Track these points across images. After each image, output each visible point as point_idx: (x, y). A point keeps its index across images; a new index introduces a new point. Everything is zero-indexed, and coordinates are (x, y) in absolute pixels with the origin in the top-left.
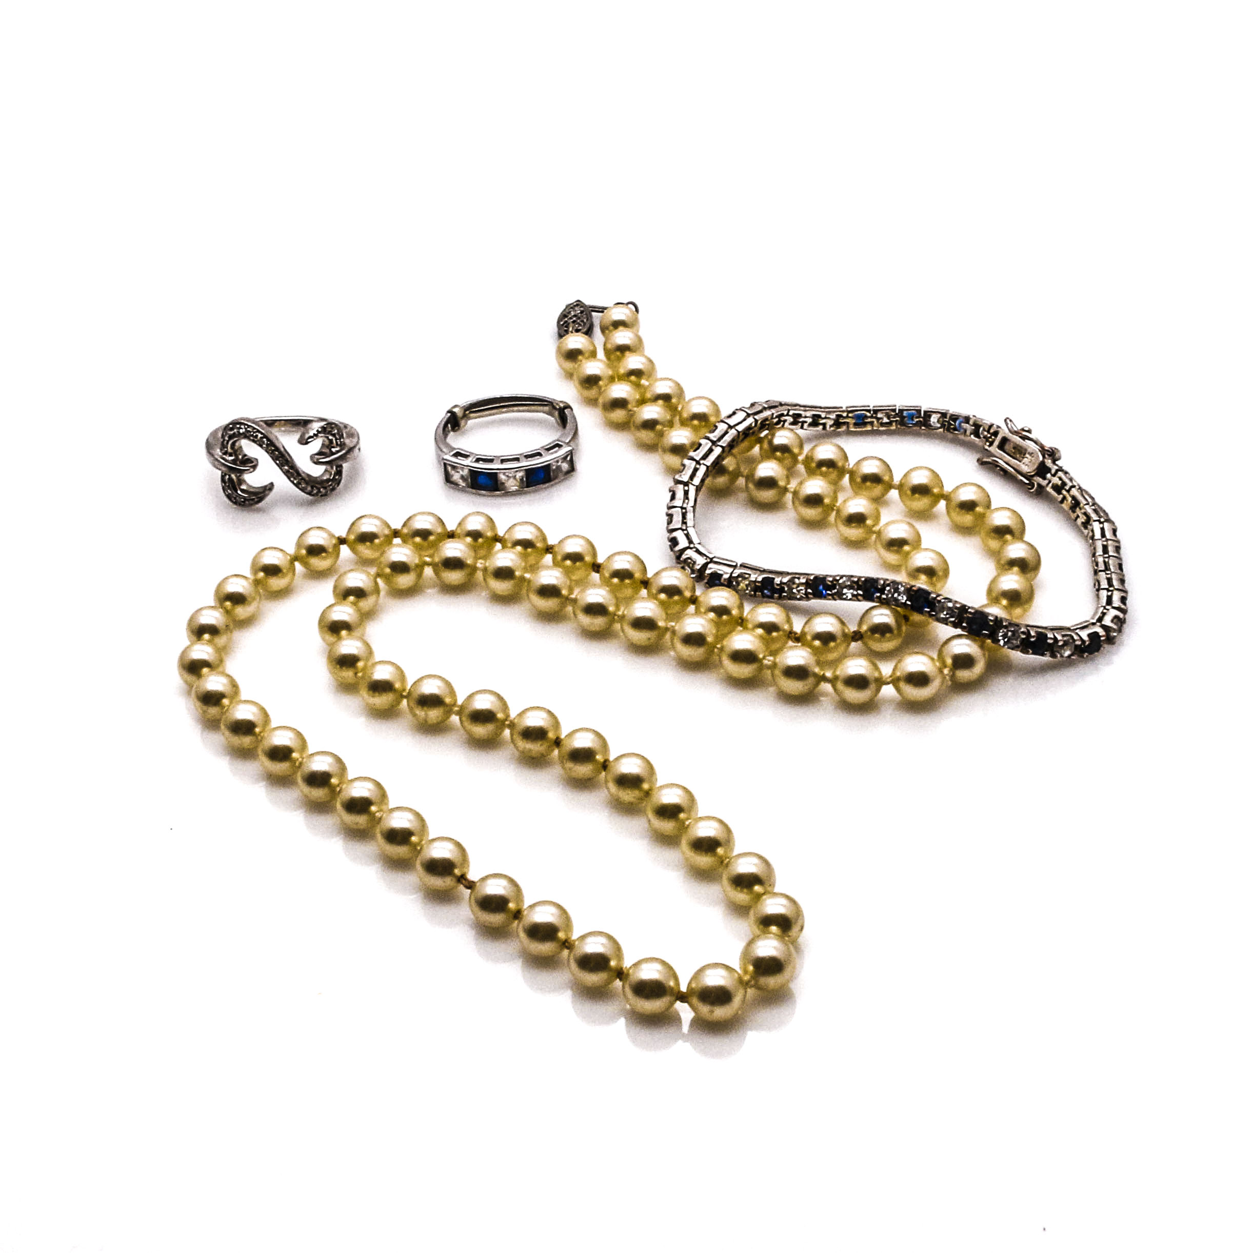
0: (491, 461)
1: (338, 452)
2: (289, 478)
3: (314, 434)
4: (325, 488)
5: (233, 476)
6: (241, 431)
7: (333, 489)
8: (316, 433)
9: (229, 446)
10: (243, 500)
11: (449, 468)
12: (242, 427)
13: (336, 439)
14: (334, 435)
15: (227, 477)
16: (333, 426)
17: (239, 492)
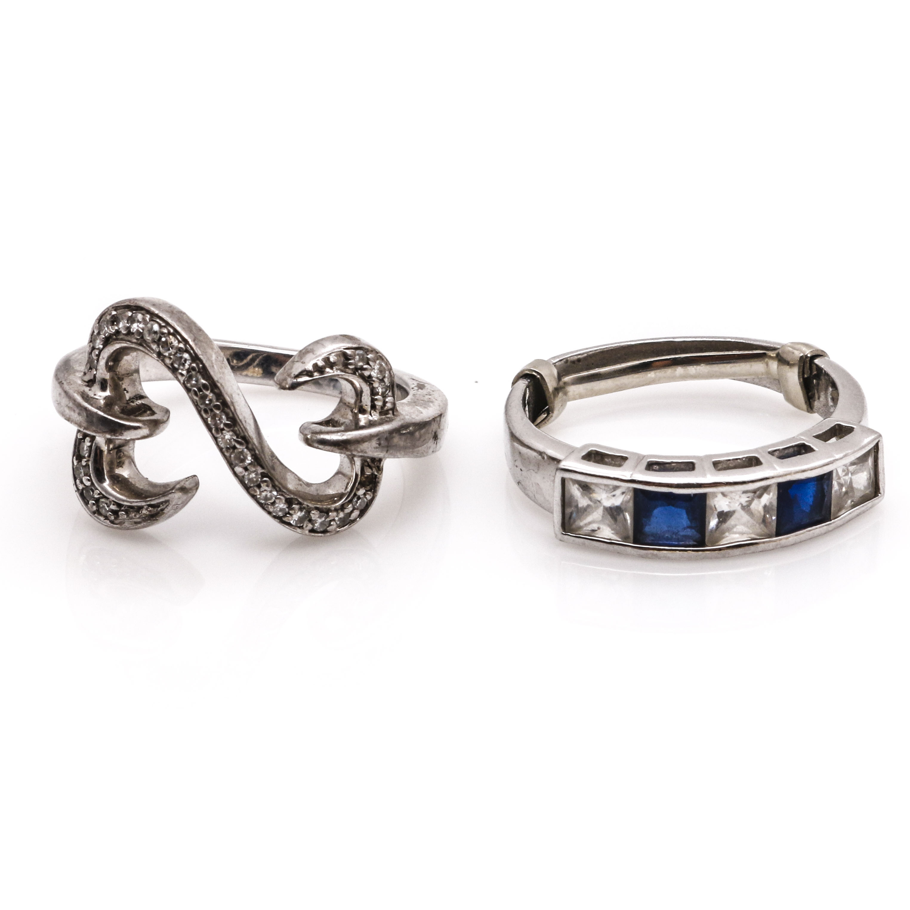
0: (689, 466)
1: (371, 424)
2: (231, 466)
3: (315, 366)
4: (326, 512)
5: (100, 440)
6: (135, 327)
7: (347, 522)
8: (321, 363)
9: (102, 363)
10: (113, 507)
11: (575, 491)
12: (140, 317)
13: (373, 392)
14: (368, 380)
15: (87, 443)
16: (370, 356)
17: (107, 484)
